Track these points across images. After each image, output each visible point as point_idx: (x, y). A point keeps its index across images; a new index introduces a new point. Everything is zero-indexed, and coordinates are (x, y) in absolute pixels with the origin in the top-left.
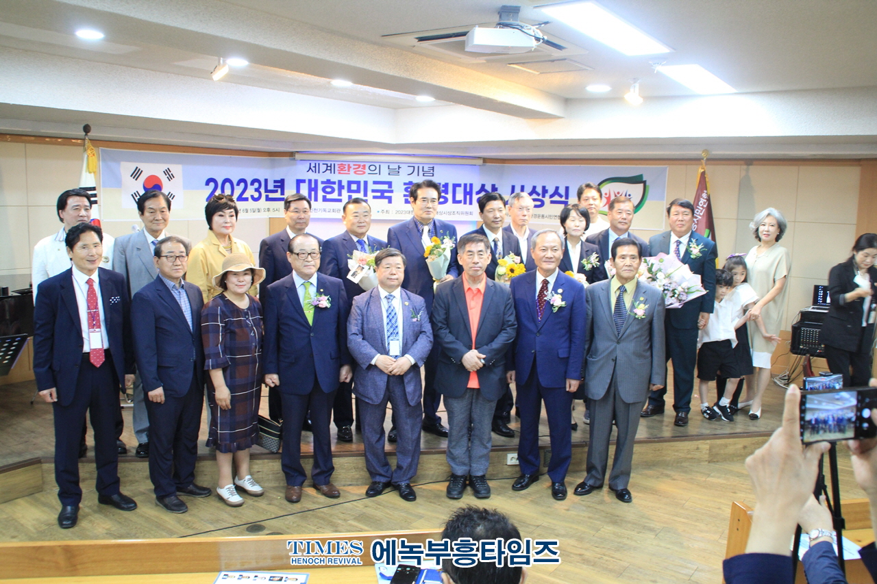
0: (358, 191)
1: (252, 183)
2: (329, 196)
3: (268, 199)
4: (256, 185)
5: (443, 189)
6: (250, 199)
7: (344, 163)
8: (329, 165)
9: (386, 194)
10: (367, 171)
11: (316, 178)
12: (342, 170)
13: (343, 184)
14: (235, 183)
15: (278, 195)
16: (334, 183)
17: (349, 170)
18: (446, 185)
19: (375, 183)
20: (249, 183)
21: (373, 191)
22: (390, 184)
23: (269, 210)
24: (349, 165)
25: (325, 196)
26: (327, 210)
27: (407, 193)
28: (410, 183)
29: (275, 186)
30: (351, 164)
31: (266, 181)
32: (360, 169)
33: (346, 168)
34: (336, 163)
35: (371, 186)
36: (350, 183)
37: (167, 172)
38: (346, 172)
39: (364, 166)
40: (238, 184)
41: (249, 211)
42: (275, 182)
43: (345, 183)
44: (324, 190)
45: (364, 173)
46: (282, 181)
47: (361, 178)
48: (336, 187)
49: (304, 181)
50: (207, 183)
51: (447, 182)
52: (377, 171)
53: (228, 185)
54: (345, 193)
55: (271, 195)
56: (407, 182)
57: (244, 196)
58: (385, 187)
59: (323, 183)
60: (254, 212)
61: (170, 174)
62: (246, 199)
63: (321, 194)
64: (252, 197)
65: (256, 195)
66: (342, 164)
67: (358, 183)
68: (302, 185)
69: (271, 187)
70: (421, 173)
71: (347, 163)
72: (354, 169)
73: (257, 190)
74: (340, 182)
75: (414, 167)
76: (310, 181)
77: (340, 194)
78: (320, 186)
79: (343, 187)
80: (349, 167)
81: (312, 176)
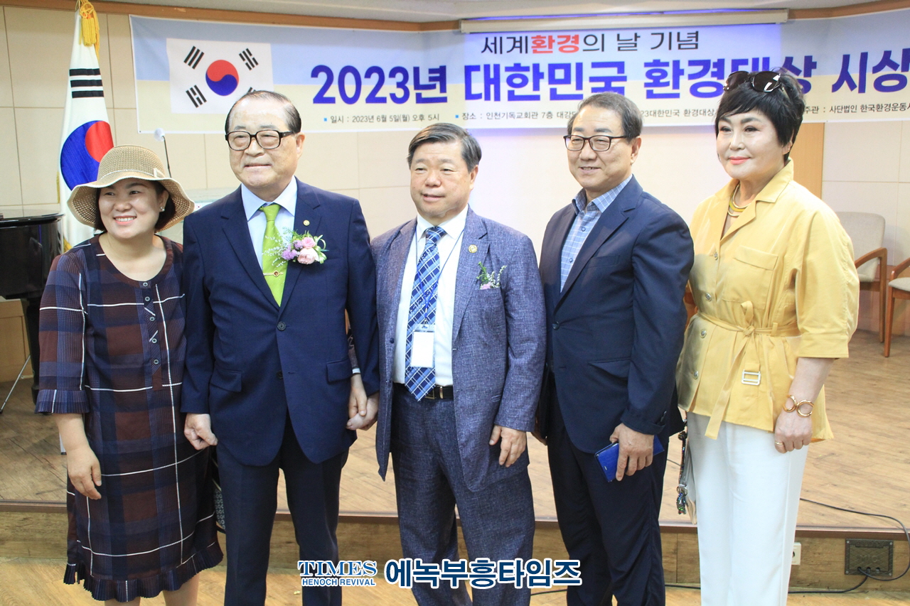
0: (566, 81)
1: (392, 74)
2: (518, 92)
3: (420, 99)
4: (400, 77)
5: (715, 70)
6: (389, 99)
7: (543, 34)
8: (517, 39)
9: (614, 84)
10: (582, 45)
11: (497, 63)
12: (539, 46)
13: (541, 71)
14: (362, 73)
15: (435, 93)
16: (527, 69)
17: (550, 47)
19: (595, 65)
20: (387, 74)
21: (592, 79)
22: (620, 66)
23: (422, 117)
24: (550, 37)
25: (513, 92)
26: (516, 115)
27: (651, 81)
28: (657, 63)
29: (431, 79)
30: (555, 36)
31: (416, 70)
32: (569, 43)
33: (547, 43)
34: (530, 36)
35: (588, 72)
36: (553, 68)
37: (246, 55)
38: (547, 49)
39: (576, 38)
40: (368, 75)
41: (388, 119)
42: (431, 71)
43: (544, 69)
44: (510, 81)
45: (577, 49)
46: (442, 70)
47: (571, 59)
48: (529, 75)
49: (477, 68)
50: (315, 73)
52: (598, 45)
53: (350, 78)
54: (545, 85)
55: (426, 94)
56: (651, 61)
57: (379, 95)
58: (613, 72)
59: (507, 69)
60: (396, 120)
61: (251, 58)
62: (383, 100)
63: (505, 88)
64: (393, 96)
65: (400, 93)
66: (539, 37)
67: (566, 67)
68: (474, 74)
69: (424, 80)
70: (675, 44)
71: (547, 35)
72: (559, 43)
73: (401, 85)
74: (536, 67)
75: (662, 34)
76: (487, 67)
77: (536, 87)
78: (504, 75)
79: (542, 76)
80: (551, 41)
81: (490, 59)
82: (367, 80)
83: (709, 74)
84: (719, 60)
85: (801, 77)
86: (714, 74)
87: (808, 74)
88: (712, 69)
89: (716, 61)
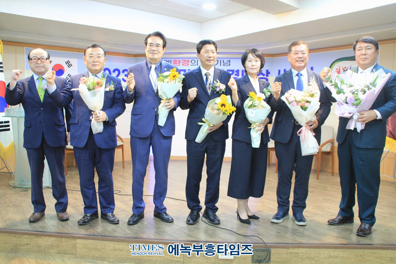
1: (123, 71)
5: (236, 73)
7: (177, 59)
8: (168, 61)
10: (190, 63)
12: (175, 63)
14: (112, 71)
17: (179, 64)
18: (238, 71)
20: (121, 72)
24: (179, 60)
30: (181, 60)
32: (186, 63)
33: (178, 62)
34: (172, 60)
36: (180, 71)
37: (68, 63)
38: (178, 64)
39: (188, 61)
40: (114, 71)
45: (188, 65)
51: (238, 69)
52: (196, 63)
61: (70, 64)
64: (123, 79)
66: (175, 60)
70: (222, 64)
71: (178, 59)
72: (182, 62)
75: (218, 61)
80: (179, 62)
82: (114, 73)
83: (234, 74)
84: (237, 70)
85: (265, 77)
86: (236, 75)
87: (267, 76)
88: (235, 73)
89: (236, 70)
